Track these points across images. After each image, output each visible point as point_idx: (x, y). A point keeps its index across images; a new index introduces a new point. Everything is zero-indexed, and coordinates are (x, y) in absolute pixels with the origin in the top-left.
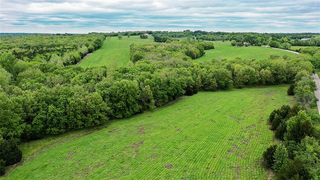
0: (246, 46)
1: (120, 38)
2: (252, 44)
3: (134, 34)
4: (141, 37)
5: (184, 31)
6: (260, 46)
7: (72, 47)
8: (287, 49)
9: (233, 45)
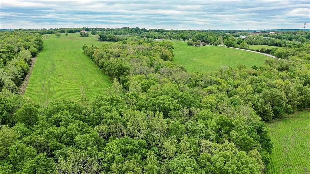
0: (204, 45)
1: (58, 36)
2: (208, 44)
3: (71, 31)
4: (81, 34)
5: (123, 28)
6: (216, 45)
7: (7, 50)
8: (246, 49)
9: (190, 44)
